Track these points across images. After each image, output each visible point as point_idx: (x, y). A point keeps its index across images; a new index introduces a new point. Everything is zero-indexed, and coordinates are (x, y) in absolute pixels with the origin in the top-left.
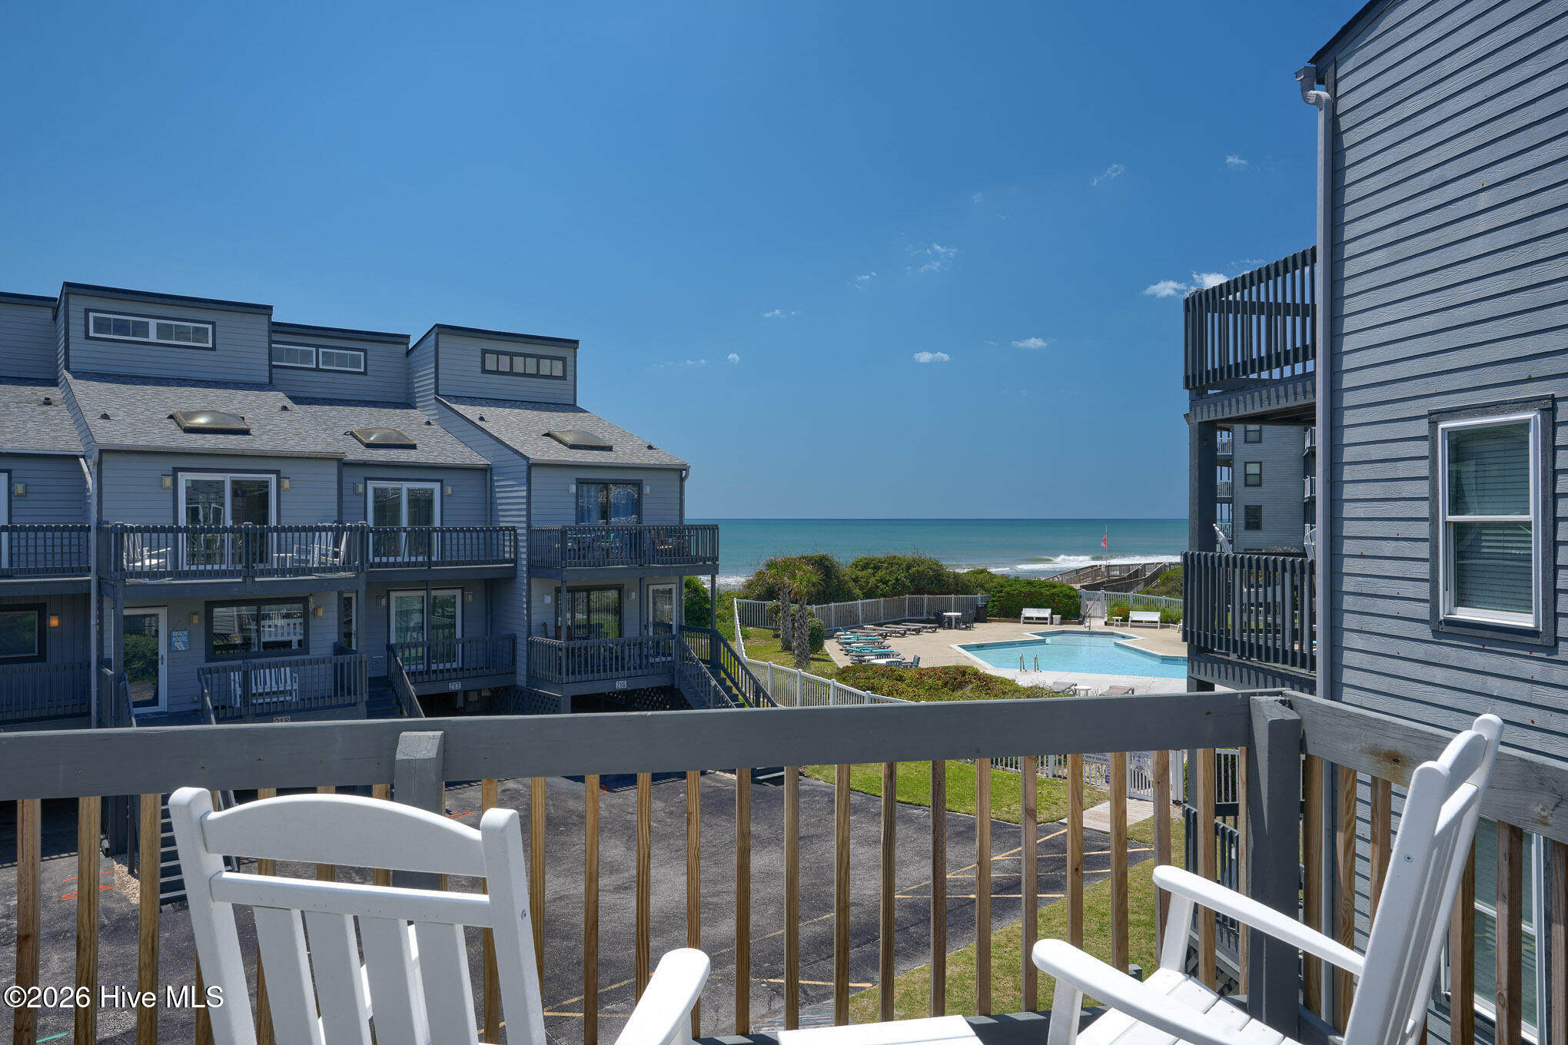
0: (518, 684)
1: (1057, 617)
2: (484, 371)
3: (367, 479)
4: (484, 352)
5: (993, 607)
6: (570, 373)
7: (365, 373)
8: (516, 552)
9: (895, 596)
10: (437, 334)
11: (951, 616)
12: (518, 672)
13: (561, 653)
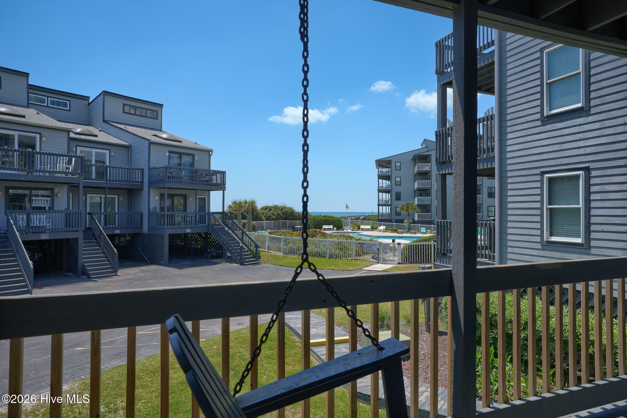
0: (144, 232)
1: (335, 228)
2: (124, 112)
3: (77, 146)
4: (124, 105)
5: (312, 225)
6: (159, 117)
7: (69, 110)
8: (143, 179)
9: (277, 220)
10: (104, 95)
11: (298, 227)
12: (144, 227)
13: (164, 217)
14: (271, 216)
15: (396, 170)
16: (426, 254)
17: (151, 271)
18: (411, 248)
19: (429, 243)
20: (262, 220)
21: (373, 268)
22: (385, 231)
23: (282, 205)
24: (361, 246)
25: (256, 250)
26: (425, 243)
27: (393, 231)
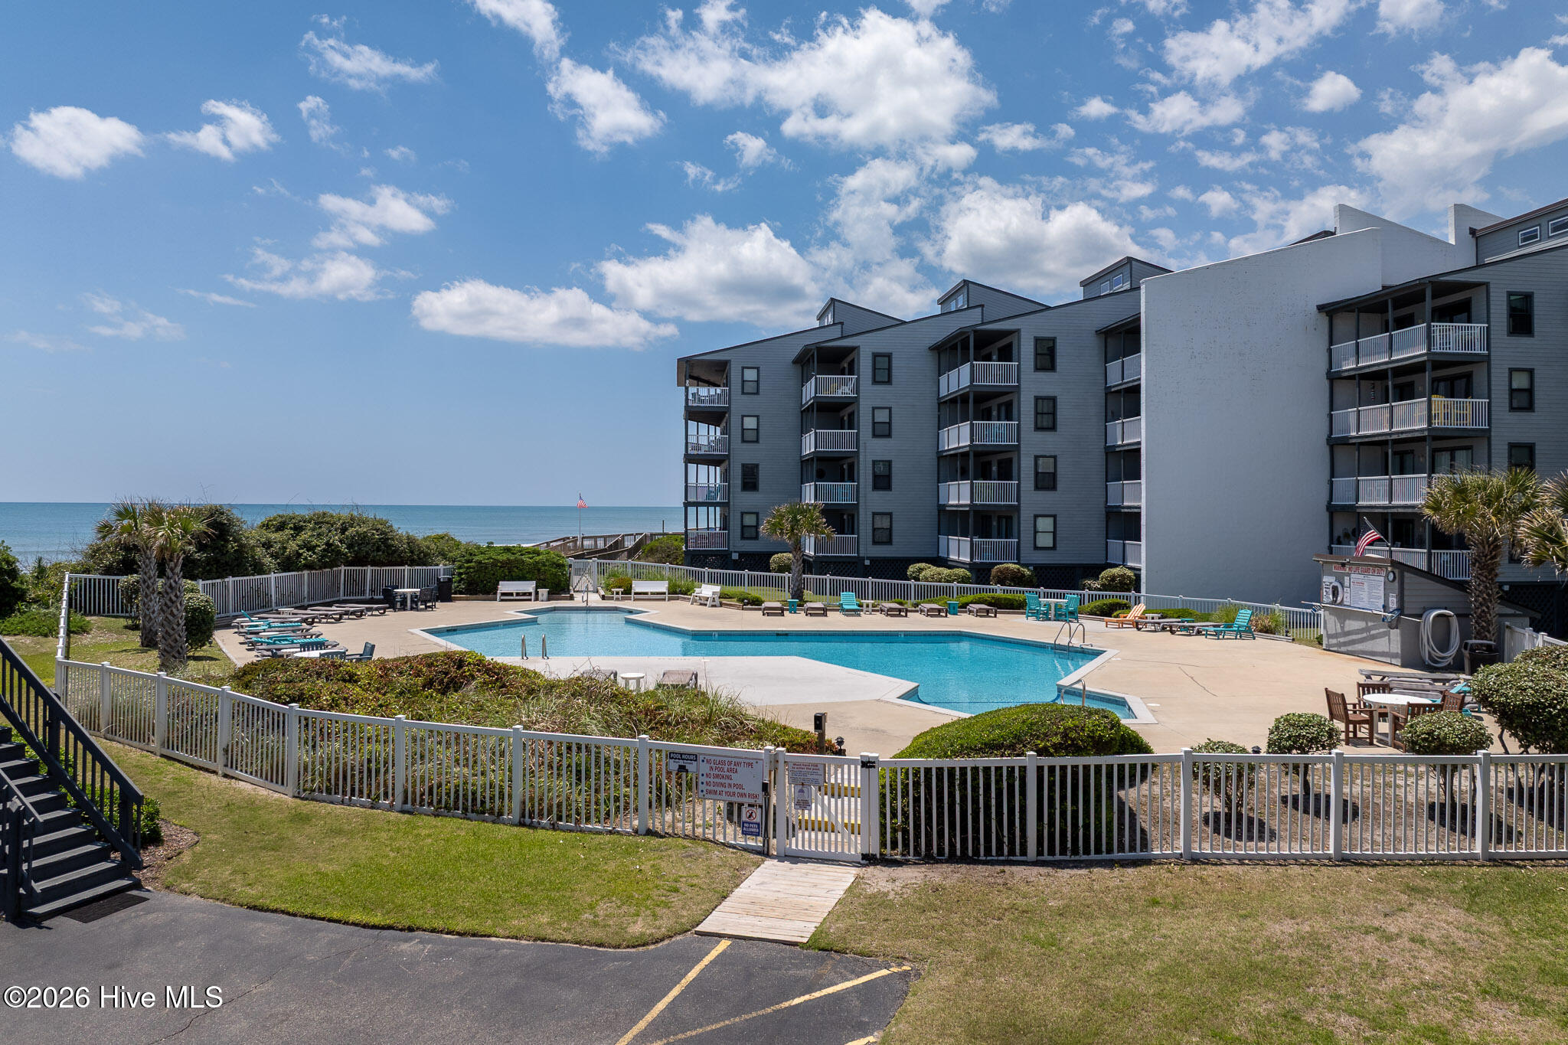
1: (544, 592)
5: (459, 582)
9: (326, 567)
11: (405, 592)
14: (299, 554)
20: (260, 570)
22: (721, 604)
24: (682, 768)
25: (124, 811)
27: (748, 604)
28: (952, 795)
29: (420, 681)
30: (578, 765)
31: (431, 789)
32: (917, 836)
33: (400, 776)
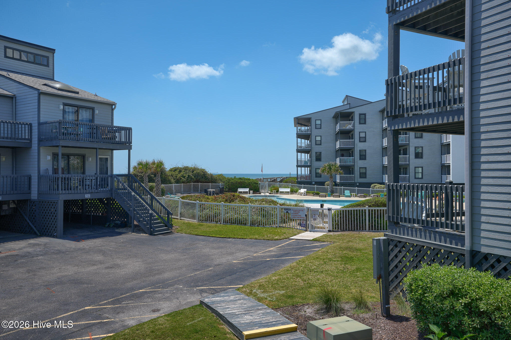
0: (32, 198)
1: (251, 192)
2: (6, 57)
4: (6, 48)
5: (226, 188)
6: (51, 64)
8: (31, 136)
9: (188, 183)
11: (211, 191)
12: (32, 192)
13: (58, 180)
14: (181, 179)
15: (316, 128)
16: (360, 220)
17: (41, 245)
18: (343, 214)
19: (364, 208)
20: (171, 183)
21: (302, 236)
22: (306, 194)
23: (193, 167)
24: (287, 212)
25: (168, 217)
26: (358, 208)
27: (315, 194)
28: (349, 216)
29: (224, 200)
30: (263, 214)
31: (230, 219)
32: (341, 226)
33: (222, 217)
